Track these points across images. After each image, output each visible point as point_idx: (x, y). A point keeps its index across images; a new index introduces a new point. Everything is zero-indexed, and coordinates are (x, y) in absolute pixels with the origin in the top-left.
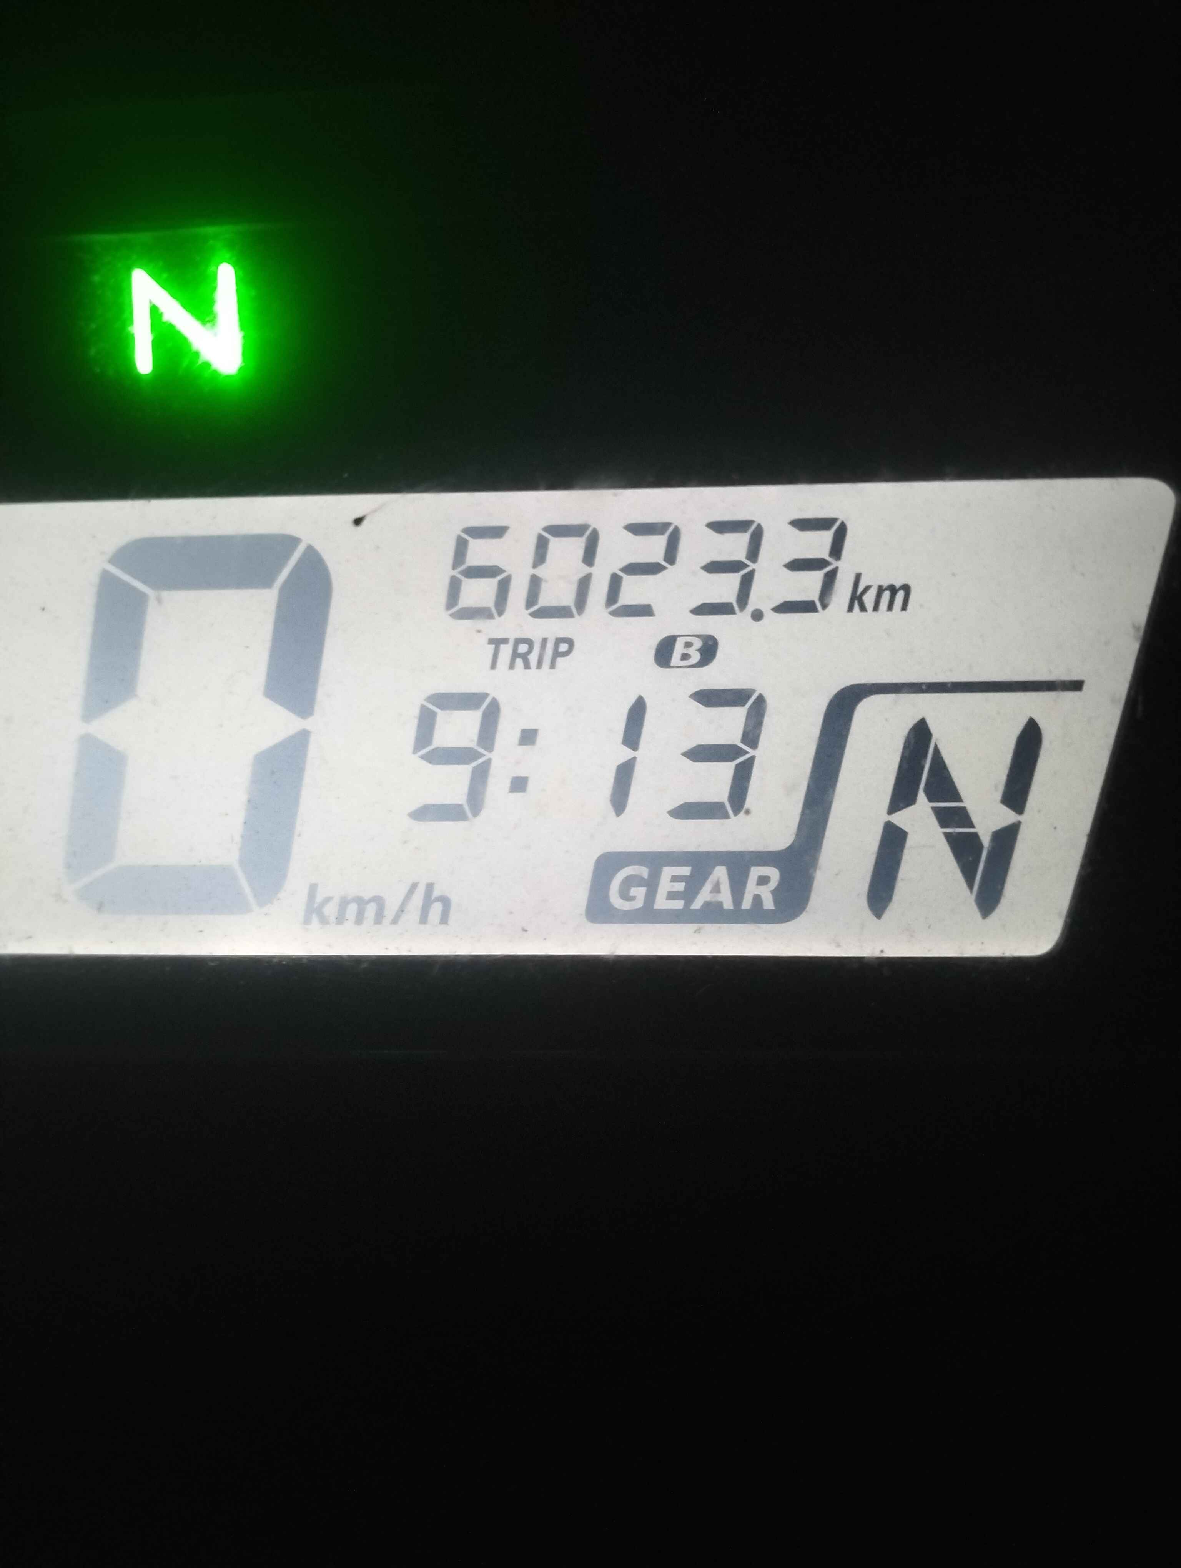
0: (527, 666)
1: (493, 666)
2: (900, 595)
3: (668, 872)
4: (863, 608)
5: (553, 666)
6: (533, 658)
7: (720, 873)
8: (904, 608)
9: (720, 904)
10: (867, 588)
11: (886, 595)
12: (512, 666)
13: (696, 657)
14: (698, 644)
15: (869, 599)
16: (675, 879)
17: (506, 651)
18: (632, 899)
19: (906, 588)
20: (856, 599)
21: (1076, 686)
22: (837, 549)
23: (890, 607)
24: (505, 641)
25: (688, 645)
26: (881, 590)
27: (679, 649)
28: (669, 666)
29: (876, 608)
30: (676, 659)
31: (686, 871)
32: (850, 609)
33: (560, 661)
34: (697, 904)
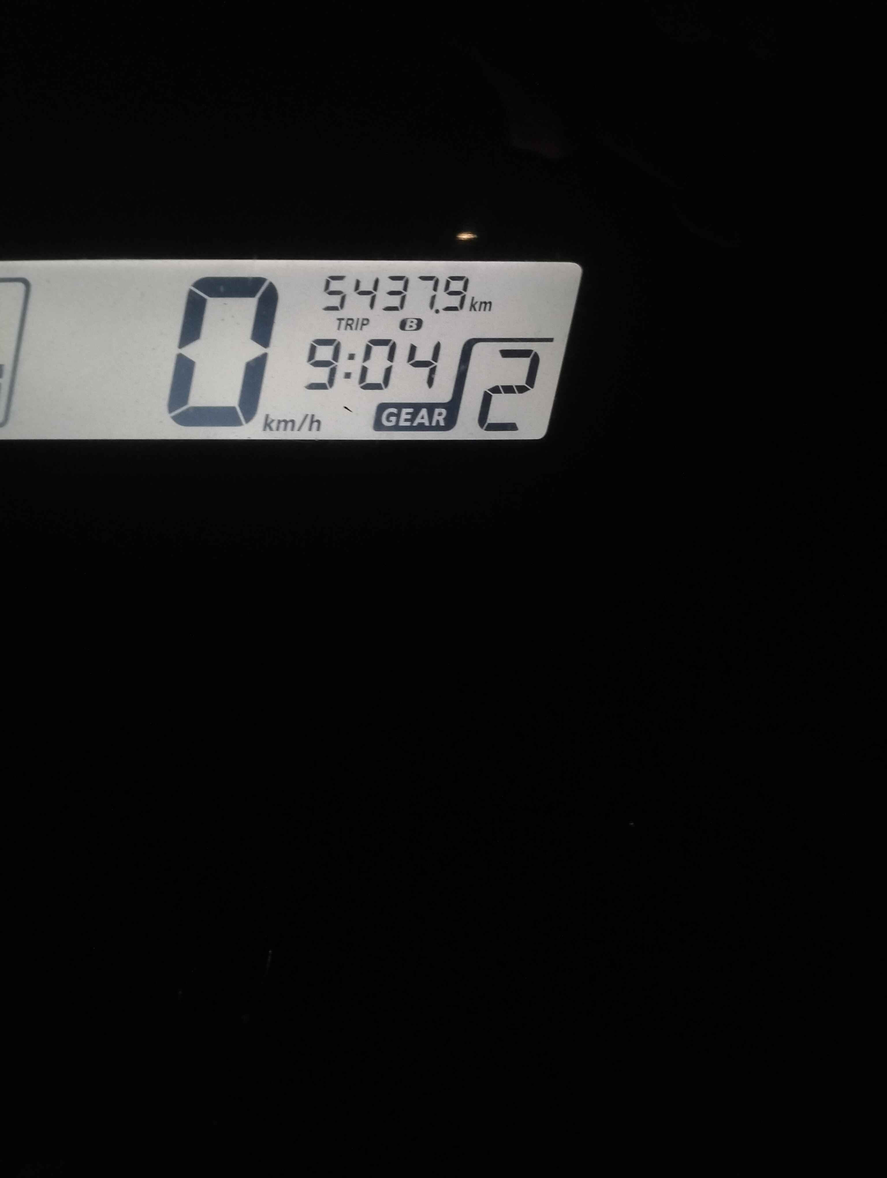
0: (351, 329)
1: (339, 329)
2: (488, 305)
3: (405, 411)
4: (475, 310)
5: (361, 329)
6: (354, 326)
7: (424, 412)
8: (490, 310)
9: (423, 424)
10: (477, 302)
11: (483, 305)
12: (346, 329)
13: (415, 327)
14: (415, 321)
15: (477, 306)
16: (408, 414)
17: (344, 323)
18: (391, 421)
19: (490, 303)
20: (473, 306)
21: (551, 340)
22: (465, 288)
23: (485, 310)
24: (343, 319)
25: (412, 322)
26: (481, 303)
27: (409, 323)
28: (405, 330)
29: (480, 310)
30: (407, 328)
31: (411, 410)
32: (471, 310)
33: (364, 327)
34: (415, 424)
